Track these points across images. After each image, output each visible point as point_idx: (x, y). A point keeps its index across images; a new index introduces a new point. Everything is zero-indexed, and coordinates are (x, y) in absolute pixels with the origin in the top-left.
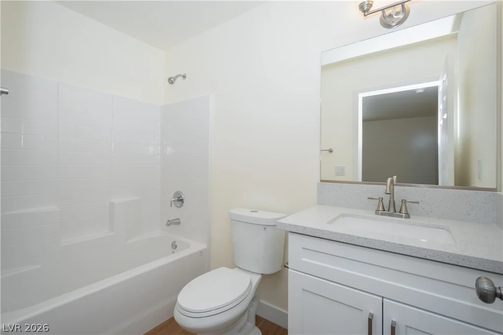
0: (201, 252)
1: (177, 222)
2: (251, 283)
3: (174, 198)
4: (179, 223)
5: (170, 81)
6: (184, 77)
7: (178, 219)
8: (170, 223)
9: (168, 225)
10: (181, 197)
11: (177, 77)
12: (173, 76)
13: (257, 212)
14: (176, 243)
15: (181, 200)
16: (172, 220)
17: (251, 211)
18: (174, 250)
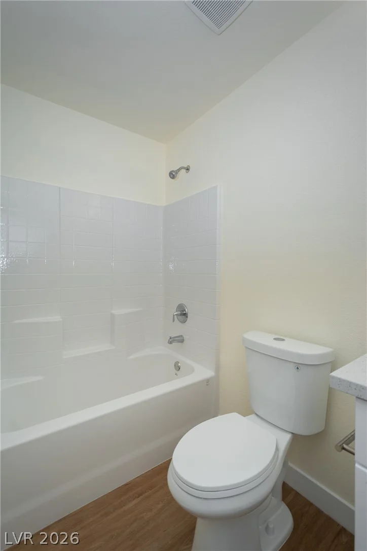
0: (207, 381)
1: (180, 340)
2: (277, 449)
3: (177, 311)
4: (182, 341)
5: (172, 176)
6: (188, 169)
7: (182, 336)
8: (172, 341)
9: (170, 343)
10: (185, 310)
11: (179, 170)
12: (175, 169)
13: (283, 340)
14: (179, 365)
15: (185, 315)
16: (175, 337)
17: (275, 339)
18: (178, 373)
